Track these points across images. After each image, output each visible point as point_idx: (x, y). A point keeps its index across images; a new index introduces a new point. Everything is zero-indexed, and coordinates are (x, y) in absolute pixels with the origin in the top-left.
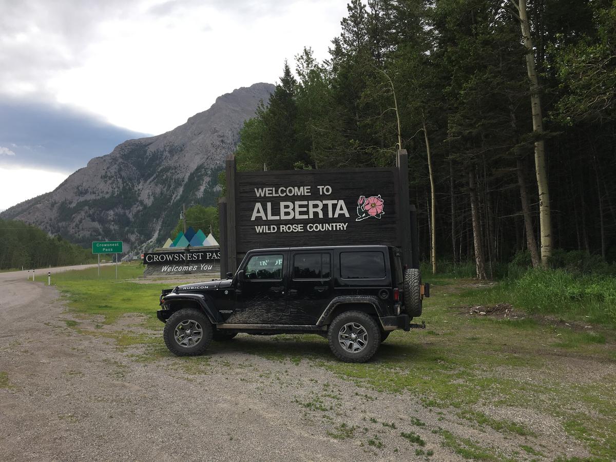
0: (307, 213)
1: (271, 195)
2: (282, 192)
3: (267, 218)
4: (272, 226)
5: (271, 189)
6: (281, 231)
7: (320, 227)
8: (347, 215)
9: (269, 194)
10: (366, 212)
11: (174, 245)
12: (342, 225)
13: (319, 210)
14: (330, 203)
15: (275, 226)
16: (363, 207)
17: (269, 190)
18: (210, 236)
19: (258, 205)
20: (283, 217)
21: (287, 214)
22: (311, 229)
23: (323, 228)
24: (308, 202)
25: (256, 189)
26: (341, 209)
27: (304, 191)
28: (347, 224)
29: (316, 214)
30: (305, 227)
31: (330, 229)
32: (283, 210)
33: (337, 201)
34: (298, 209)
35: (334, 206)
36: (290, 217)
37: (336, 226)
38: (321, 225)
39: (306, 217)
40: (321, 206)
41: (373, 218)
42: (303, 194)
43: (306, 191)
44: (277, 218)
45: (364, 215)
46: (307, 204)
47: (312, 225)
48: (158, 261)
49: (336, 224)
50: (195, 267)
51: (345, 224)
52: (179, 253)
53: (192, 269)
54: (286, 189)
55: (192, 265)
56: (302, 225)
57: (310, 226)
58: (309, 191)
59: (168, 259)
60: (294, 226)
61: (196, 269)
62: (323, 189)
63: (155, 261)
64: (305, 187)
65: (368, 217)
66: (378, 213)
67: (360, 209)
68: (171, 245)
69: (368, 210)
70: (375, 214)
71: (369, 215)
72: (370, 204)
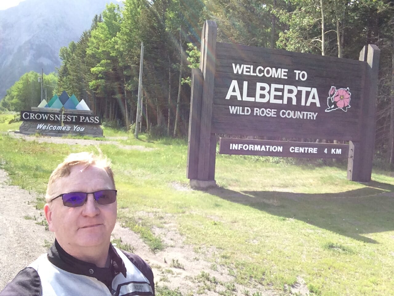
0: (281, 98)
1: (248, 74)
2: (261, 72)
3: (242, 98)
4: (246, 108)
5: (249, 66)
6: (255, 114)
7: (292, 114)
8: (318, 105)
9: (247, 72)
10: (335, 103)
11: (49, 106)
12: (312, 115)
13: (293, 96)
14: (304, 89)
15: (249, 108)
16: (332, 98)
17: (247, 68)
18: (83, 100)
19: (234, 83)
20: (258, 100)
21: (262, 96)
22: (283, 115)
23: (294, 116)
25: (233, 65)
26: (314, 98)
27: (281, 73)
28: (317, 114)
29: (290, 99)
30: (278, 113)
31: (301, 117)
32: (258, 92)
33: (310, 88)
34: (273, 93)
35: (308, 93)
36: (265, 100)
37: (307, 114)
38: (293, 112)
39: (280, 102)
40: (295, 92)
41: (340, 110)
42: (280, 77)
43: (283, 74)
44: (252, 99)
45: (333, 106)
46: (283, 88)
47: (285, 111)
48: (34, 118)
49: (307, 113)
50: (69, 128)
51: (315, 114)
52: (54, 114)
53: (66, 129)
54: (264, 69)
55: (66, 125)
56: (276, 110)
57: (283, 112)
58: (286, 74)
59: (44, 118)
60: (268, 110)
61: (69, 129)
62: (299, 74)
63: (31, 118)
64: (282, 69)
65: (336, 109)
66: (345, 106)
67: (330, 100)
68: (46, 105)
69: (337, 102)
70: (343, 107)
71: (337, 107)
72: (339, 96)
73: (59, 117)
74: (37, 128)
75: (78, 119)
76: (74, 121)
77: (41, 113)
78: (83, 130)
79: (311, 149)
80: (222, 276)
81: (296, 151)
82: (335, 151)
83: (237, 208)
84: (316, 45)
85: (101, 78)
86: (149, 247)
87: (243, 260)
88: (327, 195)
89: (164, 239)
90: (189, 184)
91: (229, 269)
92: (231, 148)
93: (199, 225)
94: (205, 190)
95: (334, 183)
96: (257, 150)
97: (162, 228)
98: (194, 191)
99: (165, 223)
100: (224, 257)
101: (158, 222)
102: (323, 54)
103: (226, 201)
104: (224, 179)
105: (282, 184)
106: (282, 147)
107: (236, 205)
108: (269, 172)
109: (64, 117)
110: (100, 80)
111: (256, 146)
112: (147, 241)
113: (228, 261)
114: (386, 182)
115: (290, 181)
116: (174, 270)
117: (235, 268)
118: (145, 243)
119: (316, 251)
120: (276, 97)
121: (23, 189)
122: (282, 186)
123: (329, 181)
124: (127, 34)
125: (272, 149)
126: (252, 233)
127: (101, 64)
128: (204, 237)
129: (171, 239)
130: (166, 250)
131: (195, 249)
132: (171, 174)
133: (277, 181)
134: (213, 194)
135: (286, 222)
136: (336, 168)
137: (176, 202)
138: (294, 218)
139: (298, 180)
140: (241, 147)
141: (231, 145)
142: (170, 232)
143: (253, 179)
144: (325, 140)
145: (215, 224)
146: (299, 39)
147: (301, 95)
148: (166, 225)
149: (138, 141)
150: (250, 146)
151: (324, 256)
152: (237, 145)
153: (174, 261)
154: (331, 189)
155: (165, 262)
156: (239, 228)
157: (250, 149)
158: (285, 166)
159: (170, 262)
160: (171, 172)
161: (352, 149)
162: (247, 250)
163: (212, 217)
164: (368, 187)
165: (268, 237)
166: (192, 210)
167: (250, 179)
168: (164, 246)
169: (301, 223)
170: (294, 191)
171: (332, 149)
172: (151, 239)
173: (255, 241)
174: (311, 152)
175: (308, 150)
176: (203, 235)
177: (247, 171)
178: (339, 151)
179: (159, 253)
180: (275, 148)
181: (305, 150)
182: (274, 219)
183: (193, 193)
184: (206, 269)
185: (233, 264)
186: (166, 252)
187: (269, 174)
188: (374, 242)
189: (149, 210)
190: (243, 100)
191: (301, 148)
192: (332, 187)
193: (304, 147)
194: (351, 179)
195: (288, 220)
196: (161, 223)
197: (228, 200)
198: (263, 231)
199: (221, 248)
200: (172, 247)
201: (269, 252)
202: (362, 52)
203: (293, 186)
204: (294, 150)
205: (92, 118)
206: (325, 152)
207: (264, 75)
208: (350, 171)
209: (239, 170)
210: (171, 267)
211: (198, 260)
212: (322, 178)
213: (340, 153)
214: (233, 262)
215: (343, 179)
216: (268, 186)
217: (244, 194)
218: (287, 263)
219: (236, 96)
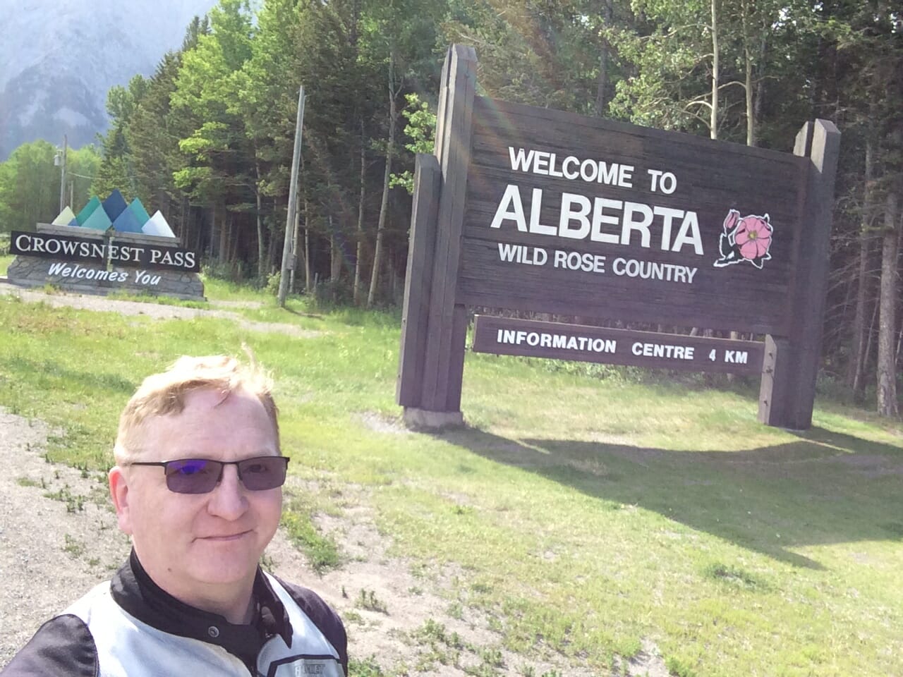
0: (616, 230)
1: (544, 172)
2: (572, 168)
3: (528, 227)
4: (536, 250)
5: (546, 155)
6: (556, 265)
7: (639, 267)
8: (699, 250)
9: (541, 167)
10: (737, 248)
11: (78, 222)
12: (684, 272)
13: (643, 227)
14: (669, 214)
15: (543, 251)
16: (731, 237)
17: (542, 158)
18: (159, 213)
19: (512, 192)
20: (565, 232)
21: (574, 225)
22: (619, 270)
23: (645, 272)
24: (623, 205)
25: (512, 150)
26: (689, 233)
27: (618, 175)
28: (695, 270)
29: (636, 235)
30: (608, 265)
31: (660, 276)
32: (566, 215)
33: (682, 212)
34: (599, 218)
35: (677, 223)
36: (579, 234)
37: (673, 270)
38: (642, 263)
39: (612, 239)
40: (649, 220)
41: (748, 264)
42: (614, 183)
43: (622, 176)
44: (551, 231)
45: (732, 255)
46: (621, 208)
47: (624, 261)
48: (42, 250)
49: (673, 266)
50: (124, 275)
51: (691, 271)
52: (91, 241)
53: (117, 277)
54: (581, 163)
55: (117, 269)
56: (604, 258)
57: (620, 263)
58: (629, 176)
59: (66, 250)
60: (586, 256)
61: (124, 279)
62: (659, 177)
63: (35, 249)
64: (621, 166)
65: (739, 260)
66: (759, 255)
67: (725, 240)
68: (73, 220)
69: (741, 246)
70: (754, 257)
71: (741, 257)
72: (746, 233)
73: (101, 249)
74: (50, 273)
75: (146, 256)
76: (136, 259)
77: (60, 238)
78: (156, 282)
79: (679, 350)
80: (473, 632)
81: (646, 354)
82: (734, 356)
83: (510, 478)
84: (699, 115)
85: (202, 164)
86: (307, 561)
87: (522, 596)
88: (712, 455)
89: (342, 541)
90: (401, 418)
91: (489, 616)
92: (499, 340)
93: (424, 513)
94: (436, 432)
95: (729, 430)
96: (559, 346)
97: (338, 516)
98: (412, 433)
99: (345, 505)
100: (479, 588)
101: (329, 502)
102: (713, 136)
103: (485, 460)
104: (480, 410)
105: (612, 426)
106: (614, 342)
107: (509, 470)
108: (583, 397)
109: (114, 249)
110: (199, 168)
111: (556, 337)
112: (303, 544)
113: (488, 598)
114: (845, 431)
115: (631, 421)
116: (364, 614)
117: (502, 615)
118: (299, 550)
119: (687, 582)
120: (605, 228)
121: (15, 413)
122: (613, 429)
123: (718, 424)
124: (265, 65)
125: (592, 345)
126: (543, 535)
127: (203, 132)
128: (435, 541)
129: (360, 544)
130: (348, 567)
131: (413, 568)
132: (361, 394)
133: (601, 420)
134: (455, 442)
135: (619, 514)
136: (733, 394)
137: (370, 458)
138: (639, 505)
139: (649, 418)
140: (524, 339)
141: (500, 332)
142: (356, 527)
143: (546, 413)
144: (711, 331)
145: (460, 512)
146: (661, 99)
147: (662, 225)
148: (347, 511)
149: (287, 314)
150: (543, 336)
151: (704, 593)
152: (513, 333)
153: (364, 593)
154: (721, 441)
155: (345, 595)
156: (513, 523)
157: (542, 344)
158: (619, 386)
159: (354, 597)
160: (360, 387)
161: (771, 354)
162: (530, 574)
163: (453, 497)
164: (803, 440)
165: (578, 545)
166: (407, 479)
167: (540, 412)
168: (341, 558)
169: (652, 518)
170: (640, 443)
171: (727, 352)
172: (313, 541)
173: (548, 553)
174: (679, 355)
175: (673, 351)
176: (432, 536)
177: (534, 393)
178: (742, 357)
179: (330, 575)
180: (599, 345)
181: (665, 350)
182: (594, 507)
183: (411, 438)
184: (438, 615)
185: (498, 604)
186: (347, 572)
187: (584, 403)
188: (816, 566)
189: (309, 473)
190: (531, 231)
191: (657, 346)
192: (724, 436)
193: (664, 345)
194: (768, 422)
195: (625, 509)
196: (337, 505)
197: (489, 458)
198: (569, 531)
199: (473, 568)
200: (361, 561)
201: (581, 581)
202: (802, 135)
203: (637, 432)
204: (642, 349)
205: (179, 255)
206: (710, 357)
207: (580, 178)
208: (766, 402)
209: (516, 391)
210: (357, 607)
211: (419, 593)
212: (702, 416)
213: (745, 362)
214: (499, 600)
215: (750, 420)
216: (580, 429)
217: (526, 445)
218: (621, 607)
219: (515, 222)
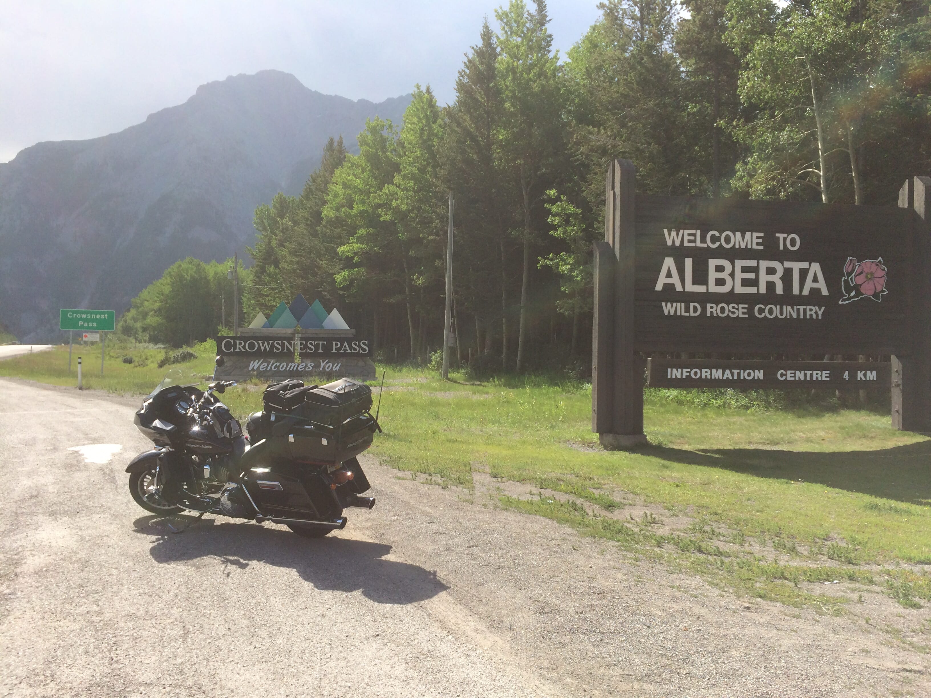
0: (755, 283)
1: (693, 245)
2: (714, 239)
3: (684, 288)
4: (692, 305)
5: (693, 232)
6: (709, 315)
7: (776, 310)
8: (825, 292)
9: (690, 241)
10: (857, 288)
11: (270, 324)
12: (814, 311)
13: (776, 279)
14: (796, 266)
15: (697, 305)
16: (851, 279)
17: (689, 235)
18: (335, 310)
19: (669, 262)
20: (713, 288)
21: (720, 282)
22: (760, 314)
23: (781, 314)
24: (758, 263)
25: (666, 231)
26: (815, 280)
27: (751, 240)
28: (823, 308)
29: (771, 285)
30: (750, 311)
31: (795, 316)
32: (713, 275)
33: (808, 263)
34: (739, 275)
35: (804, 273)
36: (725, 289)
37: (805, 310)
38: (778, 307)
39: (752, 290)
40: (780, 272)
41: (868, 299)
42: (749, 247)
43: (755, 241)
44: (701, 289)
45: (853, 294)
46: (756, 265)
47: (763, 307)
48: (243, 350)
49: (805, 307)
50: (310, 365)
51: (820, 310)
52: (282, 339)
53: (305, 367)
54: (721, 235)
55: (304, 360)
56: (746, 306)
57: (760, 309)
58: (760, 240)
59: (262, 349)
60: (731, 306)
61: (311, 368)
62: (785, 239)
63: (237, 350)
64: (754, 234)
65: (860, 297)
66: (877, 292)
67: (846, 282)
68: (265, 324)
69: (861, 285)
70: (873, 293)
71: (863, 294)
72: (864, 274)
73: (291, 344)
74: (251, 369)
75: (327, 348)
76: (320, 351)
77: (257, 339)
78: (337, 368)
79: (817, 374)
81: (789, 378)
82: (865, 375)
83: (701, 470)
84: (809, 181)
86: (598, 506)
87: (743, 517)
88: (855, 453)
89: (612, 498)
90: (598, 442)
91: (726, 524)
92: (669, 377)
94: (632, 449)
95: (867, 436)
96: (717, 378)
97: (599, 488)
98: (612, 452)
99: (600, 484)
101: (589, 483)
102: (824, 199)
104: (657, 434)
105: (768, 439)
106: (762, 371)
108: (734, 423)
109: (301, 344)
110: (356, 269)
111: (714, 371)
112: (590, 500)
115: (782, 435)
120: (745, 283)
123: (857, 432)
125: (744, 375)
127: (358, 238)
129: (624, 499)
130: (625, 508)
131: (666, 507)
132: (557, 430)
133: (756, 436)
134: (648, 454)
135: (791, 485)
136: (867, 412)
137: (595, 464)
138: (805, 481)
139: (796, 433)
140: (688, 374)
141: (669, 370)
142: (616, 492)
143: (709, 434)
145: (678, 486)
146: (775, 173)
147: (791, 275)
149: (449, 384)
150: (704, 370)
151: (865, 516)
152: (679, 370)
154: (862, 444)
155: (633, 519)
156: (717, 490)
157: (703, 377)
158: (764, 413)
159: (639, 519)
160: (553, 427)
161: (897, 372)
162: (742, 509)
163: (667, 479)
165: (769, 498)
166: (629, 472)
167: (704, 434)
168: (618, 504)
169: (818, 487)
170: (794, 449)
171: (859, 372)
172: (595, 498)
174: (817, 378)
175: (811, 375)
177: (692, 423)
178: (872, 376)
179: (618, 511)
180: (749, 374)
181: (805, 375)
182: (770, 483)
186: (627, 510)
187: (737, 426)
190: (686, 290)
191: (798, 372)
192: (864, 441)
193: (804, 370)
194: (901, 427)
195: (794, 483)
196: (594, 484)
198: (758, 492)
199: (704, 507)
200: (631, 505)
202: (903, 190)
203: (789, 443)
204: (786, 375)
205: (355, 344)
206: (844, 377)
208: (897, 411)
209: (676, 422)
211: (677, 516)
212: (842, 428)
213: (875, 379)
214: (729, 518)
215: (885, 428)
216: (741, 442)
217: (703, 454)
